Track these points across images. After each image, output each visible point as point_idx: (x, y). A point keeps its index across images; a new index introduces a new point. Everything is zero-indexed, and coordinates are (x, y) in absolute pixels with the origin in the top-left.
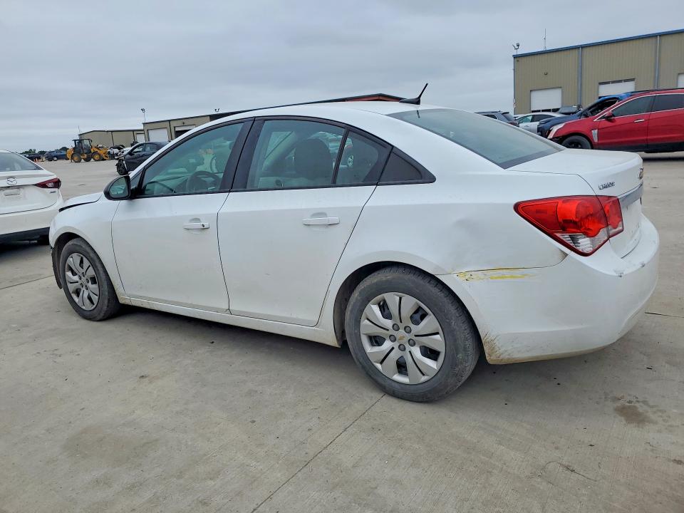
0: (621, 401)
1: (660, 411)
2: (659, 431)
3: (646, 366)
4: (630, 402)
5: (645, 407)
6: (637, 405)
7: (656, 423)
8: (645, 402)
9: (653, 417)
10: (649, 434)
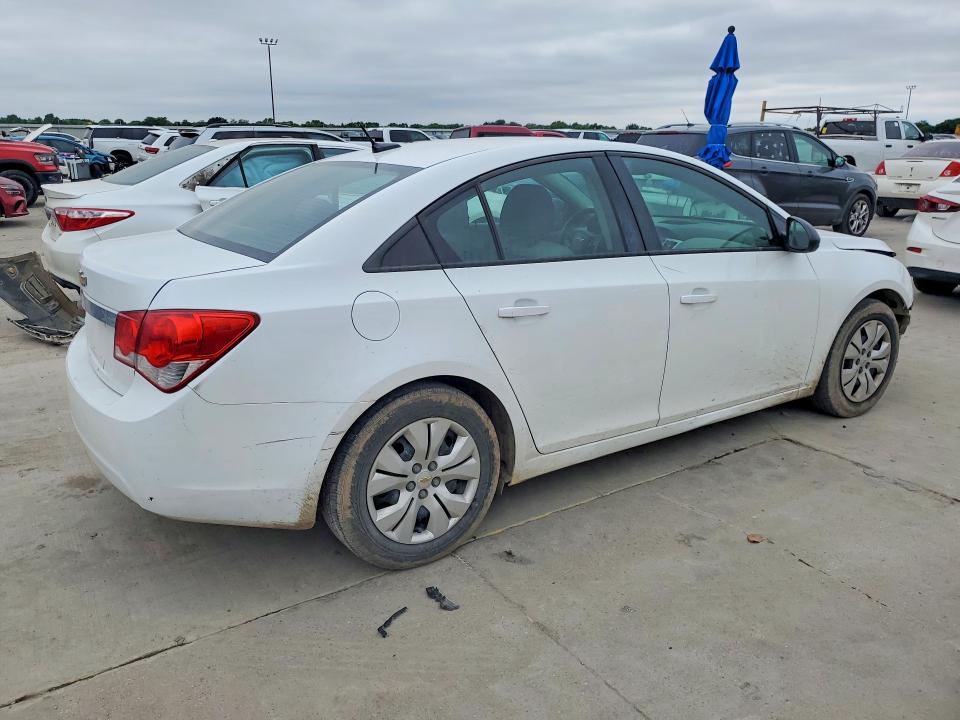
0: (99, 489)
1: (60, 496)
2: (52, 481)
3: (99, 535)
4: (91, 492)
5: (74, 493)
6: (83, 492)
7: (58, 486)
8: (77, 497)
9: (63, 489)
10: (60, 477)
